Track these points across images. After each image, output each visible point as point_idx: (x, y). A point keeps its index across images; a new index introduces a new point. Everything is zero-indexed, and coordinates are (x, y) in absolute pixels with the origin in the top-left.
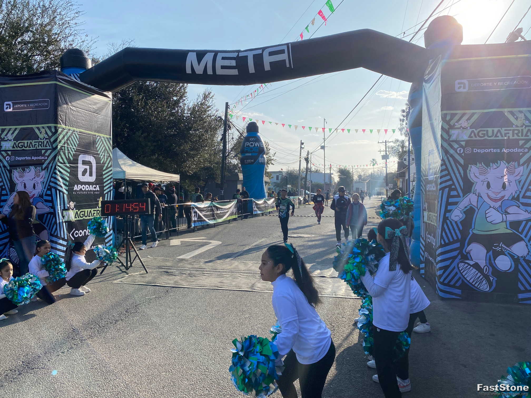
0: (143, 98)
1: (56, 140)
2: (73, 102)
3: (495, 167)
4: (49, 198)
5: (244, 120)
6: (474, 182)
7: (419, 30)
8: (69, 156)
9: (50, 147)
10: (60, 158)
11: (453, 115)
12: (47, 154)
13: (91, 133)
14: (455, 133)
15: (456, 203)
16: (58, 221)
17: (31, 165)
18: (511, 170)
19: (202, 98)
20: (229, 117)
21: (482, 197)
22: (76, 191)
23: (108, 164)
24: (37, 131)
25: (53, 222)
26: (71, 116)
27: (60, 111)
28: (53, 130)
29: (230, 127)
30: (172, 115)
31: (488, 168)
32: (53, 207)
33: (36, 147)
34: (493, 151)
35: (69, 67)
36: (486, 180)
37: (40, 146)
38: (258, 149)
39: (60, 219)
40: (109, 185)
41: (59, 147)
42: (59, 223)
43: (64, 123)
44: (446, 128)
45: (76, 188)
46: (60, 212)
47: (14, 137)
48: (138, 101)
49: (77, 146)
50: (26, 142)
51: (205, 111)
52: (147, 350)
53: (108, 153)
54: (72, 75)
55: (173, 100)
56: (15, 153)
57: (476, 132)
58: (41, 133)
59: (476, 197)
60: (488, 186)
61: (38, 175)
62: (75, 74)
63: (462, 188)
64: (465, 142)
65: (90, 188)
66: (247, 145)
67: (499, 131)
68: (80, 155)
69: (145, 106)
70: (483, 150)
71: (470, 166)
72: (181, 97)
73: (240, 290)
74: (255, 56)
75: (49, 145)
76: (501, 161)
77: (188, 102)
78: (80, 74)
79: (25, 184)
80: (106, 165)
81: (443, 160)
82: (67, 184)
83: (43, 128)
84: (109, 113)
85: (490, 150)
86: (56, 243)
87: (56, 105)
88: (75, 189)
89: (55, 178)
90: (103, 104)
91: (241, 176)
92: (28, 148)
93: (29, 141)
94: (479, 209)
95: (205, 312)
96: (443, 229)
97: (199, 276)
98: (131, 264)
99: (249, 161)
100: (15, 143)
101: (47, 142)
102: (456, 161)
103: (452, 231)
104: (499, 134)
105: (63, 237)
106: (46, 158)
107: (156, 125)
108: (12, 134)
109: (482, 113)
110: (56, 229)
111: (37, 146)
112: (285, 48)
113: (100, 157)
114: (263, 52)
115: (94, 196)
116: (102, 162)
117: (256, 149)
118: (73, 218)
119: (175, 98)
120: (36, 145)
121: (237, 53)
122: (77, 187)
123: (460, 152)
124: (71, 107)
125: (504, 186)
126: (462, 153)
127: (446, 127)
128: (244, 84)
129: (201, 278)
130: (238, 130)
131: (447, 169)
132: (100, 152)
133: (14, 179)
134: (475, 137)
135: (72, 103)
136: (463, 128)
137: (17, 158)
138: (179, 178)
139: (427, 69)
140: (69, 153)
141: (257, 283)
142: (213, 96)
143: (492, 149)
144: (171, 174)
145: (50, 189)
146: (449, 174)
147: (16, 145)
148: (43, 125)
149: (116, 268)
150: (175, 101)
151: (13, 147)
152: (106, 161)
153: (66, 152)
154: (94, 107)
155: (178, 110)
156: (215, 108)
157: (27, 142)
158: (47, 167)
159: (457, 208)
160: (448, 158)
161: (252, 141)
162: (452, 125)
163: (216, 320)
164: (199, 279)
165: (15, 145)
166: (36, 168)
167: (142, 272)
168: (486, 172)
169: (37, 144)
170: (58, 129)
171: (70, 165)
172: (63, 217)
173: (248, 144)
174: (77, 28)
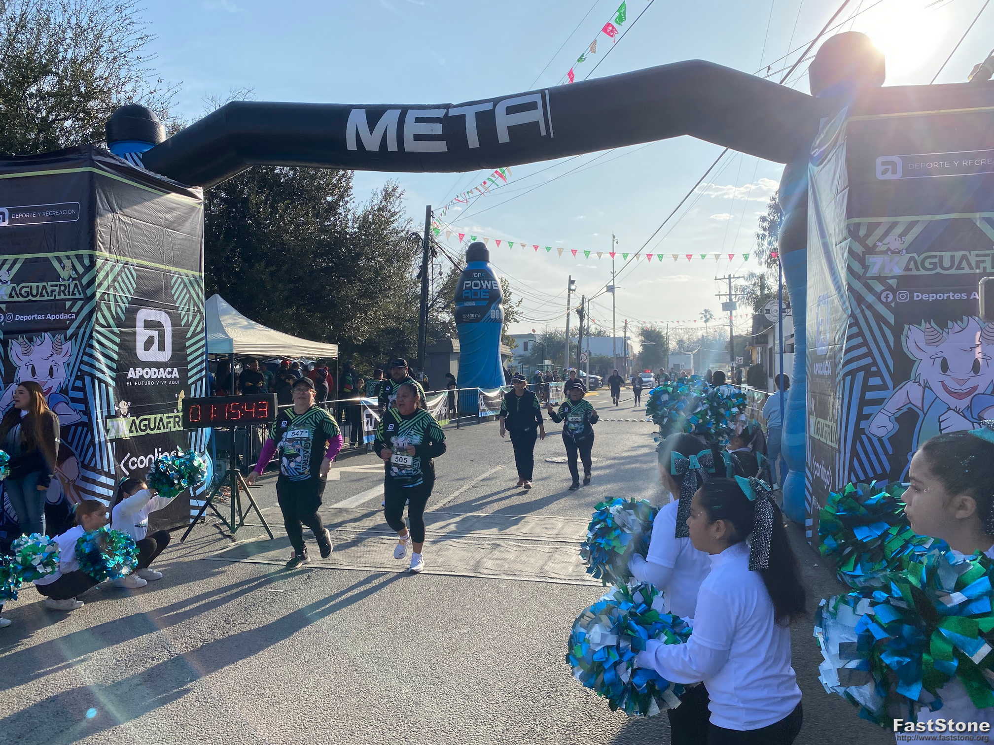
0: (267, 199)
1: (92, 281)
2: (125, 208)
3: (957, 328)
4: (80, 395)
5: (461, 239)
6: (916, 359)
7: (799, 61)
8: (117, 313)
9: (80, 294)
10: (99, 315)
11: (872, 227)
12: (75, 310)
13: (161, 266)
14: (876, 263)
15: (879, 402)
16: (97, 440)
17: (46, 331)
18: (989, 334)
19: (380, 197)
20: (434, 233)
21: (932, 390)
22: (131, 380)
23: (197, 326)
24: (56, 264)
25: (87, 442)
26: (121, 235)
27: (101, 225)
28: (87, 262)
29: (434, 254)
30: (324, 230)
31: (943, 330)
32: (88, 413)
33: (55, 295)
34: (953, 296)
35: (124, 140)
36: (940, 354)
37: (62, 293)
38: (488, 294)
39: (101, 435)
40: (199, 368)
41: (98, 295)
42: (100, 443)
43: (107, 248)
44: (858, 252)
45: (131, 374)
46: (100, 421)
47: (11, 276)
48: (258, 205)
49: (132, 292)
50: (34, 285)
51: (387, 223)
52: (260, 708)
53: (195, 304)
54: (128, 155)
55: (325, 203)
56: (13, 307)
57: (919, 260)
58: (63, 268)
59: (921, 388)
60: (945, 367)
61: (59, 350)
62: (133, 154)
63: (892, 369)
64: (895, 281)
65: (160, 373)
66: (467, 286)
67: (964, 257)
68: (138, 309)
69: (271, 214)
70: (935, 295)
71: (906, 327)
72: (341, 197)
73: (453, 573)
74: (479, 115)
75: (79, 291)
76: (970, 318)
77: (353, 205)
78: (144, 154)
79: (33, 368)
80: (192, 329)
81: (853, 315)
82: (115, 366)
83: (68, 257)
84: (198, 228)
85: (948, 295)
86: (94, 482)
87: (91, 214)
88: (129, 376)
89: (91, 356)
90: (187, 211)
91: (456, 345)
92: (38, 298)
93: (41, 284)
94: (925, 411)
95: (381, 623)
96: (854, 453)
97: (373, 544)
98: (242, 519)
99: (471, 316)
100: (14, 288)
101: (76, 285)
102: (879, 318)
103: (873, 457)
104: (964, 264)
105: (106, 470)
106: (74, 316)
107: (293, 250)
108: (8, 271)
109: (931, 221)
110: (94, 455)
111: (56, 293)
112: (538, 99)
113: (180, 314)
114: (495, 106)
115: (168, 388)
116: (183, 323)
117: (484, 294)
118: (126, 432)
119: (329, 199)
120: (54, 291)
121: (446, 110)
122: (133, 373)
123: (887, 300)
124: (121, 217)
125: (976, 368)
126: (891, 302)
127: (859, 249)
128: (460, 171)
129: (376, 549)
130: (449, 258)
131: (860, 334)
132: (180, 304)
133: (13, 358)
134: (917, 270)
135: (125, 210)
136: (893, 252)
137: (18, 317)
138: (336, 352)
139: (818, 136)
140: (117, 305)
141: (485, 560)
142: (402, 194)
143: (951, 294)
144: (322, 344)
145: (80, 377)
146: (865, 343)
147: (16, 291)
148: (68, 253)
149: (214, 528)
150: (330, 203)
151: (11, 296)
152: (192, 322)
153: (112, 304)
154: (168, 216)
155: (335, 221)
156: (406, 217)
157: (38, 287)
158: (75, 335)
159: (882, 411)
160: (862, 311)
161: (478, 279)
162: (871, 246)
163: (402, 638)
164: (373, 551)
165: (14, 292)
166: (54, 337)
167: (263, 536)
168: (938, 339)
169: (57, 289)
170: (96, 260)
171: (120, 331)
172: (107, 431)
173: (469, 284)
174: (140, 67)
